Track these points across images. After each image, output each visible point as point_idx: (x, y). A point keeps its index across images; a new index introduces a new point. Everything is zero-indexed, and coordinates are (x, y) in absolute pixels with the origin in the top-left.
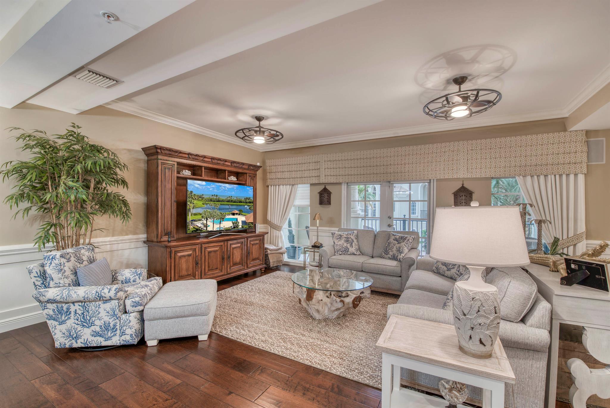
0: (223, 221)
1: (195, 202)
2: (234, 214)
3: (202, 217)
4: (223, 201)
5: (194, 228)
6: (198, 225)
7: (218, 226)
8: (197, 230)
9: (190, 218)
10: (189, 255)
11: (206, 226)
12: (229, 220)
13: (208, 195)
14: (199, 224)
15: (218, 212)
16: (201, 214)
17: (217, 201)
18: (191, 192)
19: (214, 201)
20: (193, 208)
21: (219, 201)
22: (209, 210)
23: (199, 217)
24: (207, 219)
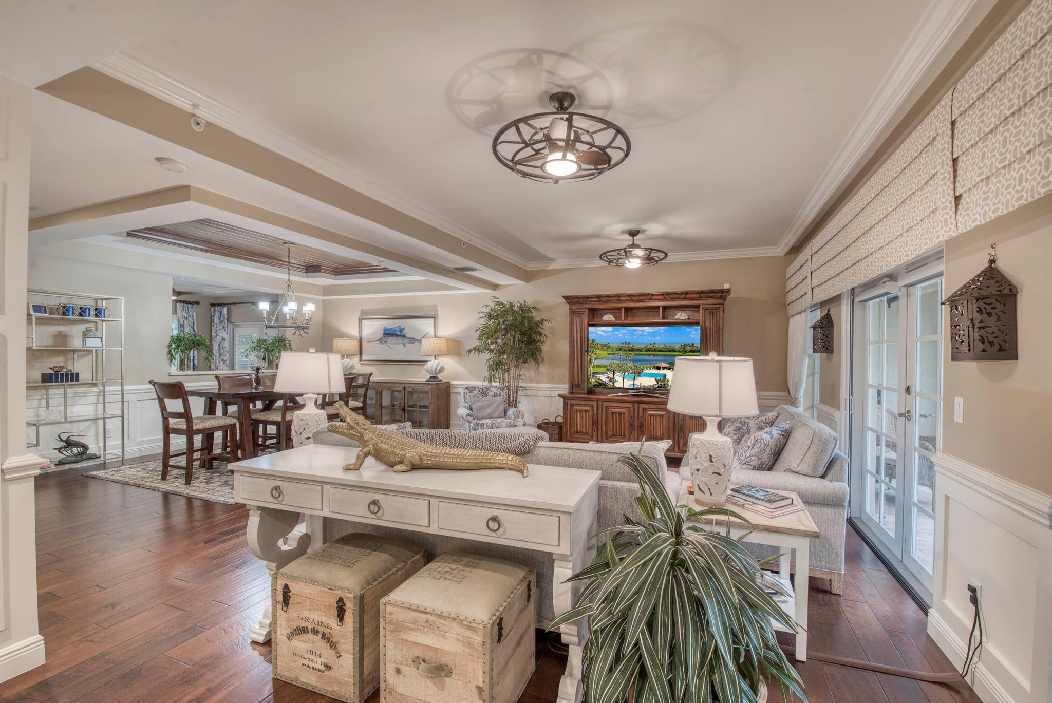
0: (639, 376)
1: (598, 352)
2: (658, 368)
3: (608, 370)
4: (640, 350)
5: (596, 381)
6: (601, 378)
7: (632, 382)
8: (601, 384)
9: (591, 370)
10: (587, 411)
11: (613, 380)
12: (650, 375)
13: (615, 343)
14: (603, 378)
15: (631, 364)
16: (605, 366)
17: (629, 351)
18: (593, 341)
19: (625, 351)
20: (595, 359)
21: (632, 350)
22: (617, 362)
23: (604, 369)
24: (614, 373)
